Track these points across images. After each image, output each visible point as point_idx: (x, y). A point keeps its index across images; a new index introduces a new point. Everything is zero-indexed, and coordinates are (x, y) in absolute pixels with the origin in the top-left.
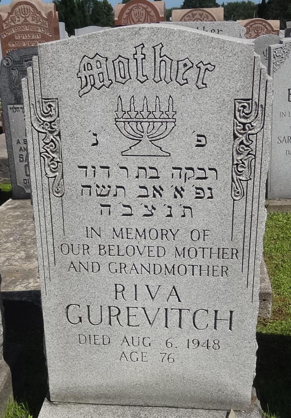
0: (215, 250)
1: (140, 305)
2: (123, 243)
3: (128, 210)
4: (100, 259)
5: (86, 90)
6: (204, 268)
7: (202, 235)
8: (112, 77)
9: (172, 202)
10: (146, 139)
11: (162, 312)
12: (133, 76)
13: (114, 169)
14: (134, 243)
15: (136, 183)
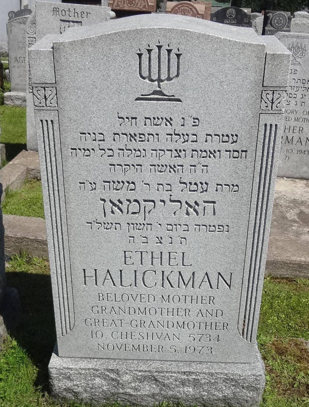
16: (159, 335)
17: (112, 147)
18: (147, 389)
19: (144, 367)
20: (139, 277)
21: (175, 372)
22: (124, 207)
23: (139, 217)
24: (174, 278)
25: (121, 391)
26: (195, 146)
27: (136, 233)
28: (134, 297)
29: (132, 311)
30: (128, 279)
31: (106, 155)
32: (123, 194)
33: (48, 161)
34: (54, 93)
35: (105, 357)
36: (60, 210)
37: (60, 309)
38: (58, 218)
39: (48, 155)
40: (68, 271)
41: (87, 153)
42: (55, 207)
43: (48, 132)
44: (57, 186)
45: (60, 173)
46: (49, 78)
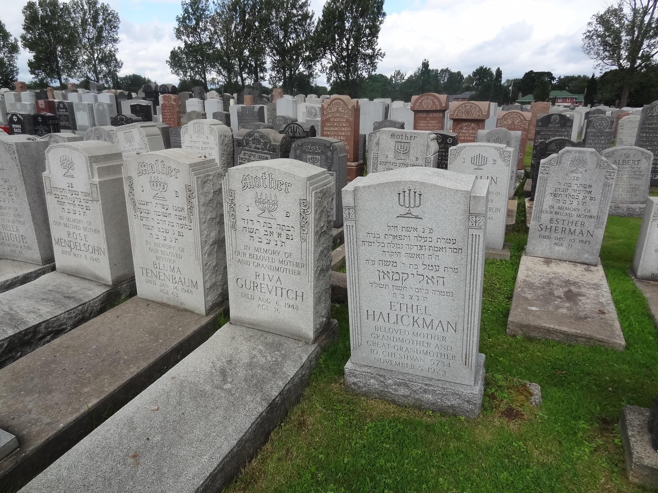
0: (295, 263)
1: (265, 283)
2: (259, 254)
3: (260, 240)
4: (250, 260)
5: (245, 188)
6: (291, 270)
7: (289, 255)
8: (254, 184)
9: (277, 239)
10: (267, 211)
11: (274, 287)
12: (262, 185)
13: (255, 222)
14: (263, 255)
15: (263, 229)
16: (412, 357)
17: (384, 242)
18: (402, 391)
19: (401, 377)
20: (399, 319)
21: (420, 383)
22: (391, 276)
23: (399, 283)
24: (420, 322)
25: (386, 390)
26: (431, 244)
27: (398, 292)
28: (396, 331)
29: (395, 340)
30: (393, 319)
31: (380, 246)
32: (390, 269)
33: (349, 247)
34: (354, 211)
35: (379, 367)
36: (355, 274)
37: (353, 333)
38: (354, 279)
39: (349, 243)
40: (358, 310)
41: (370, 244)
42: (352, 272)
43: (350, 232)
44: (354, 261)
45: (355, 254)
46: (352, 204)
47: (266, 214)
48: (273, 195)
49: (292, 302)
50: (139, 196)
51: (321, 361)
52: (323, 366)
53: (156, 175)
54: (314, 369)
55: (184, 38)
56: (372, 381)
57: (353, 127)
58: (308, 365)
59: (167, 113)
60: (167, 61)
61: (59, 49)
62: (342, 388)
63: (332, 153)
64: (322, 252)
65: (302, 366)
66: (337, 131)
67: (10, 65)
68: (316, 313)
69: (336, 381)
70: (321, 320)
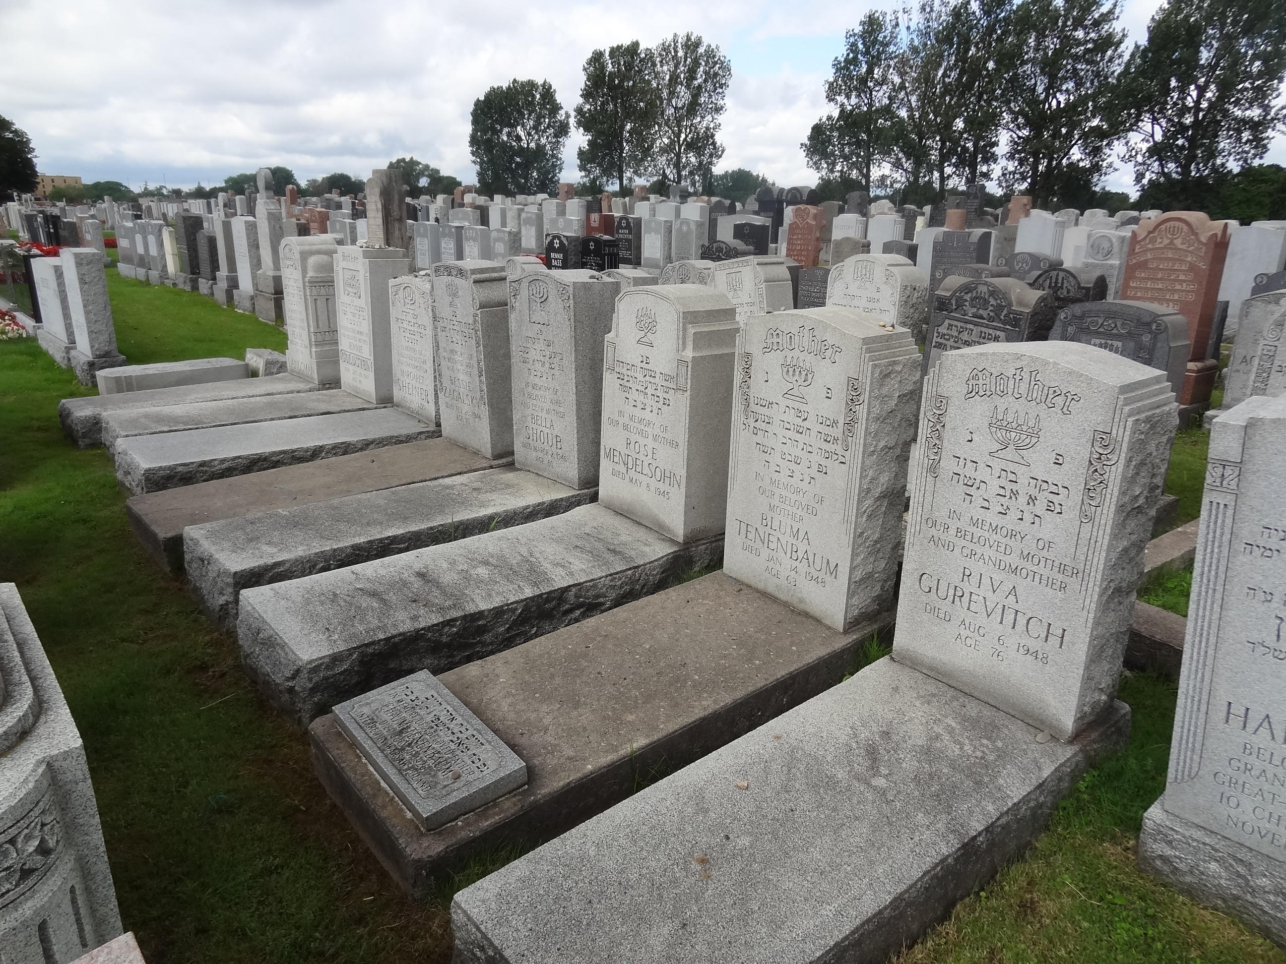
0: (1056, 564)
1: (981, 593)
2: (978, 532)
3: (986, 504)
4: (955, 540)
5: (971, 395)
6: (1044, 577)
7: (1047, 545)
8: (993, 389)
9: (1025, 507)
10: (1011, 447)
11: (1000, 606)
12: (1010, 393)
13: (981, 465)
14: (987, 535)
15: (997, 483)
25: (1249, 897)
33: (1209, 550)
34: (1237, 473)
35: (1236, 839)
36: (1211, 614)
37: (1180, 744)
38: (1206, 624)
39: (1210, 543)
40: (1205, 697)
41: (1268, 553)
42: (1205, 609)
43: (1217, 518)
44: (1215, 584)
45: (1222, 569)
46: (1235, 456)
47: (1010, 453)
48: (1033, 415)
49: (1034, 645)
50: (759, 389)
51: (1082, 785)
52: (1086, 796)
53: (796, 353)
54: (1064, 798)
55: (841, 99)
56: (1213, 866)
57: (1204, 283)
58: (1053, 786)
59: (796, 240)
60: (802, 144)
61: (628, 127)
62: (1128, 858)
63: (1155, 338)
64: (1126, 550)
65: (1040, 786)
66: (1160, 289)
67: (553, 156)
68: (1088, 678)
69: (1114, 839)
70: (1096, 696)
